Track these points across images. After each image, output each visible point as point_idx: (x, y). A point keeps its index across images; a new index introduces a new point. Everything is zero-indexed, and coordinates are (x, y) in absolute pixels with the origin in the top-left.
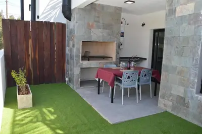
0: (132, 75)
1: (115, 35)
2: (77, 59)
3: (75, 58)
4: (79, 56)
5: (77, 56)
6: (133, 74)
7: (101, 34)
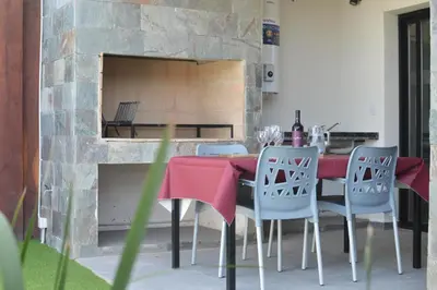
0: (294, 167)
1: (240, 33)
2: (83, 126)
3: (74, 125)
4: (93, 113)
5: (84, 115)
6: (298, 162)
7: (181, 27)
